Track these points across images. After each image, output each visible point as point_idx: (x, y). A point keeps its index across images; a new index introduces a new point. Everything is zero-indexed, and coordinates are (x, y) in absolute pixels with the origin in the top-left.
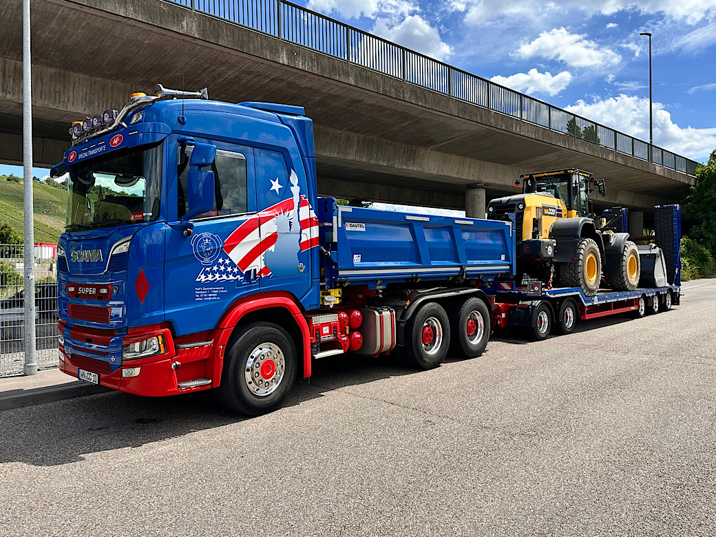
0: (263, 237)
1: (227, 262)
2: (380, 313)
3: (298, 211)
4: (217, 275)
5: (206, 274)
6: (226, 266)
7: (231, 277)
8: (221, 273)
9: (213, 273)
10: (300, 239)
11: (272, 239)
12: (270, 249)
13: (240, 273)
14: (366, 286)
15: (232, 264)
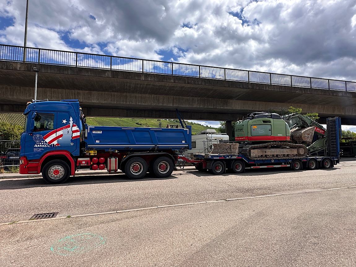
0: (57, 136)
1: (44, 142)
2: (110, 159)
3: (72, 128)
4: (41, 145)
5: (37, 145)
6: (44, 143)
7: (45, 146)
8: (42, 145)
9: (40, 145)
10: (72, 136)
11: (61, 136)
12: (60, 139)
13: (48, 145)
14: (104, 150)
15: (46, 143)
